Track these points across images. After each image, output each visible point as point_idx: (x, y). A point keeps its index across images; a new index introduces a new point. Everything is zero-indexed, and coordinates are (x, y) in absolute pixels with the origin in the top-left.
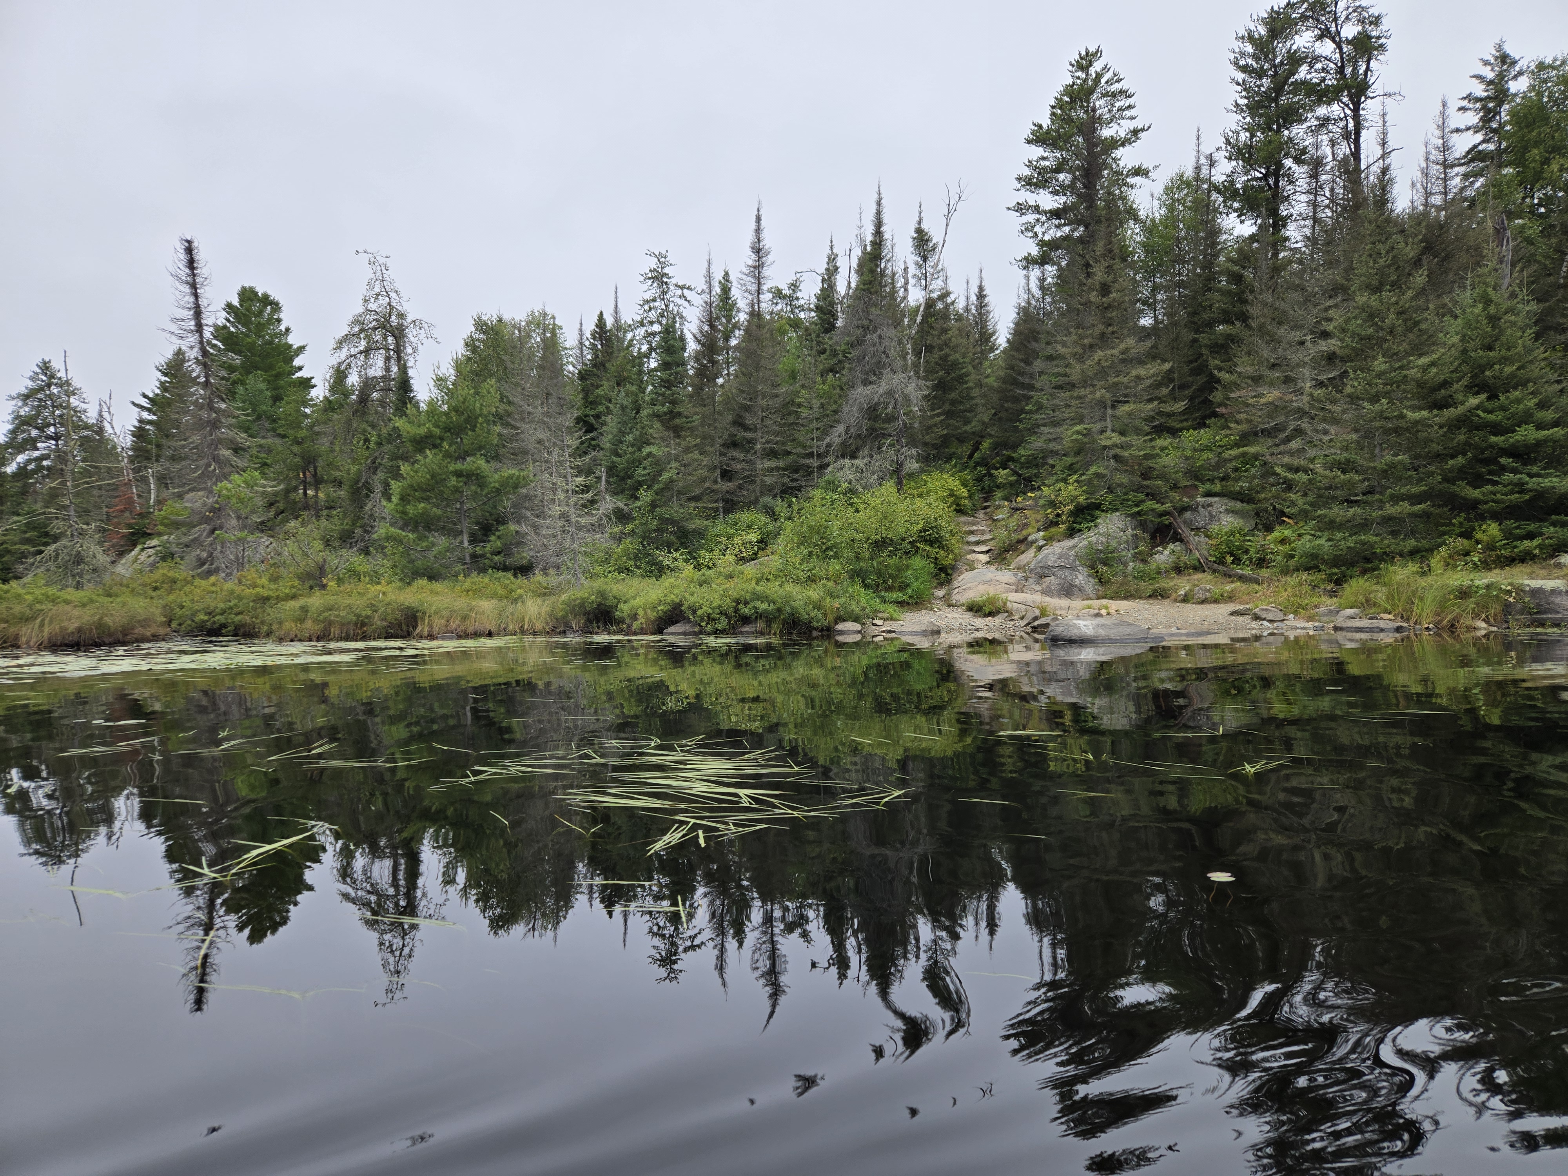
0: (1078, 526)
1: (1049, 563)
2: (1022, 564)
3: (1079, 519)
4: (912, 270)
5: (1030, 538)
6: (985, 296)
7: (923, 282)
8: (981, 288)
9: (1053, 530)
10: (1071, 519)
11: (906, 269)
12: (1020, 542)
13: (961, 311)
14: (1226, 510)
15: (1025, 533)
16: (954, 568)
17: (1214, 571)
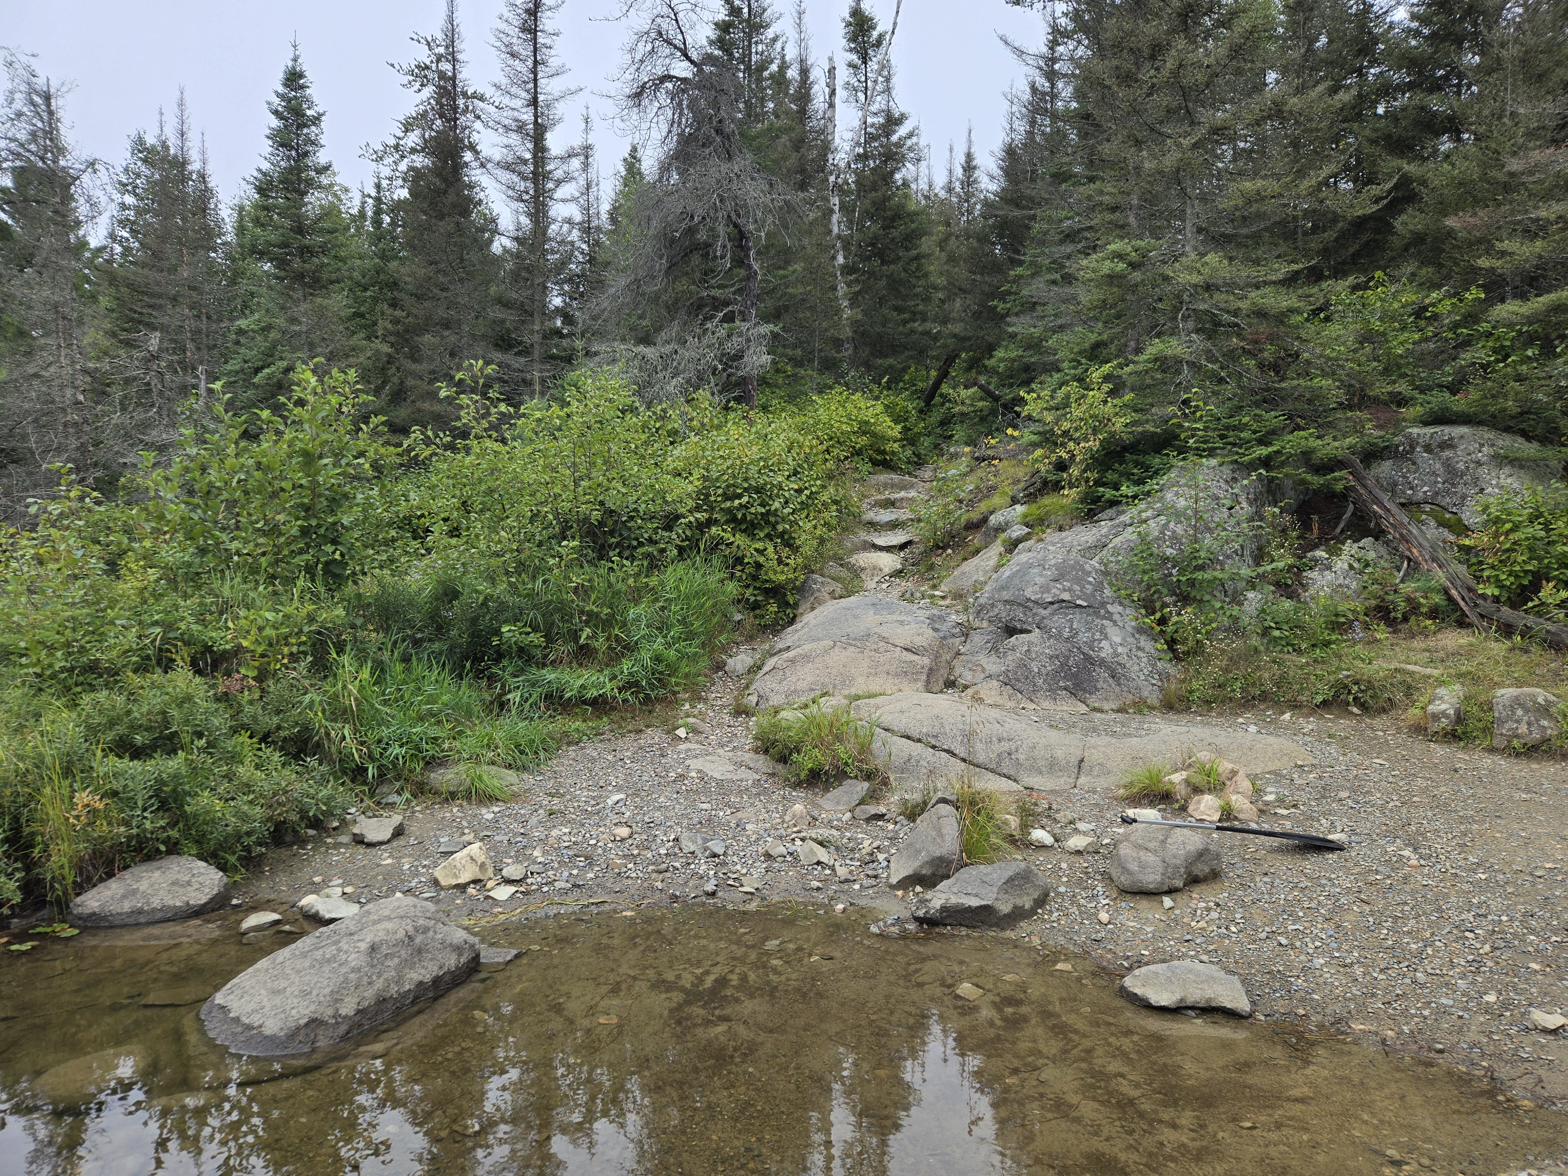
0: (1109, 493)
1: (1030, 593)
2: (967, 584)
3: (1110, 476)
4: (843, 75)
5: (993, 520)
6: (975, 168)
7: (861, 96)
8: (969, 157)
9: (1049, 501)
10: (1093, 475)
11: (832, 71)
12: (973, 526)
13: (943, 194)
14: (1495, 457)
15: (983, 507)
16: (802, 590)
17: (1507, 630)
